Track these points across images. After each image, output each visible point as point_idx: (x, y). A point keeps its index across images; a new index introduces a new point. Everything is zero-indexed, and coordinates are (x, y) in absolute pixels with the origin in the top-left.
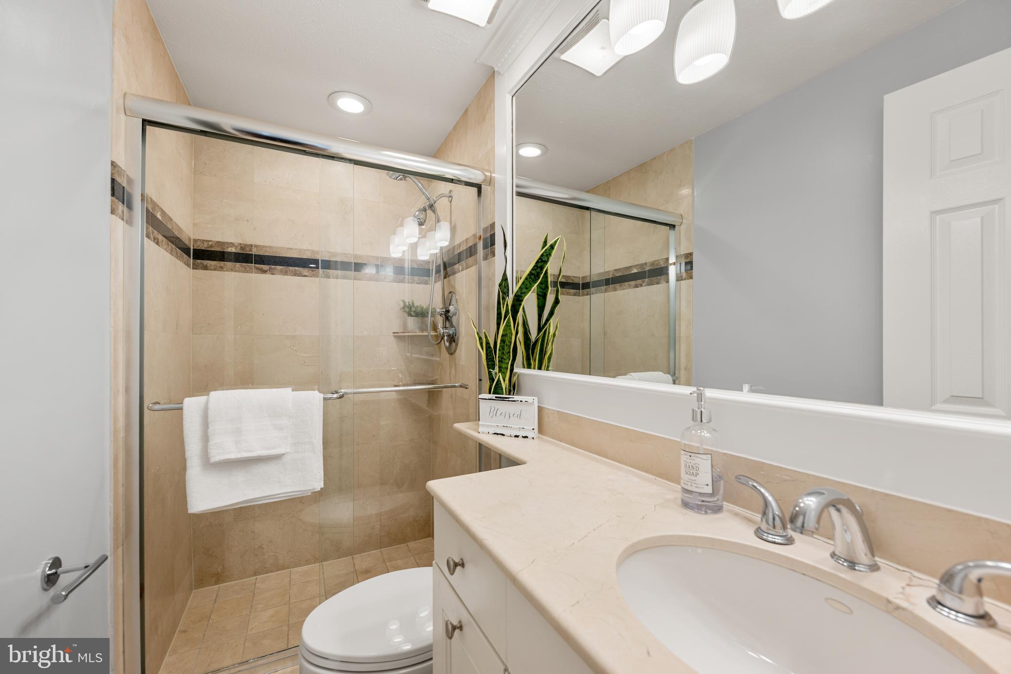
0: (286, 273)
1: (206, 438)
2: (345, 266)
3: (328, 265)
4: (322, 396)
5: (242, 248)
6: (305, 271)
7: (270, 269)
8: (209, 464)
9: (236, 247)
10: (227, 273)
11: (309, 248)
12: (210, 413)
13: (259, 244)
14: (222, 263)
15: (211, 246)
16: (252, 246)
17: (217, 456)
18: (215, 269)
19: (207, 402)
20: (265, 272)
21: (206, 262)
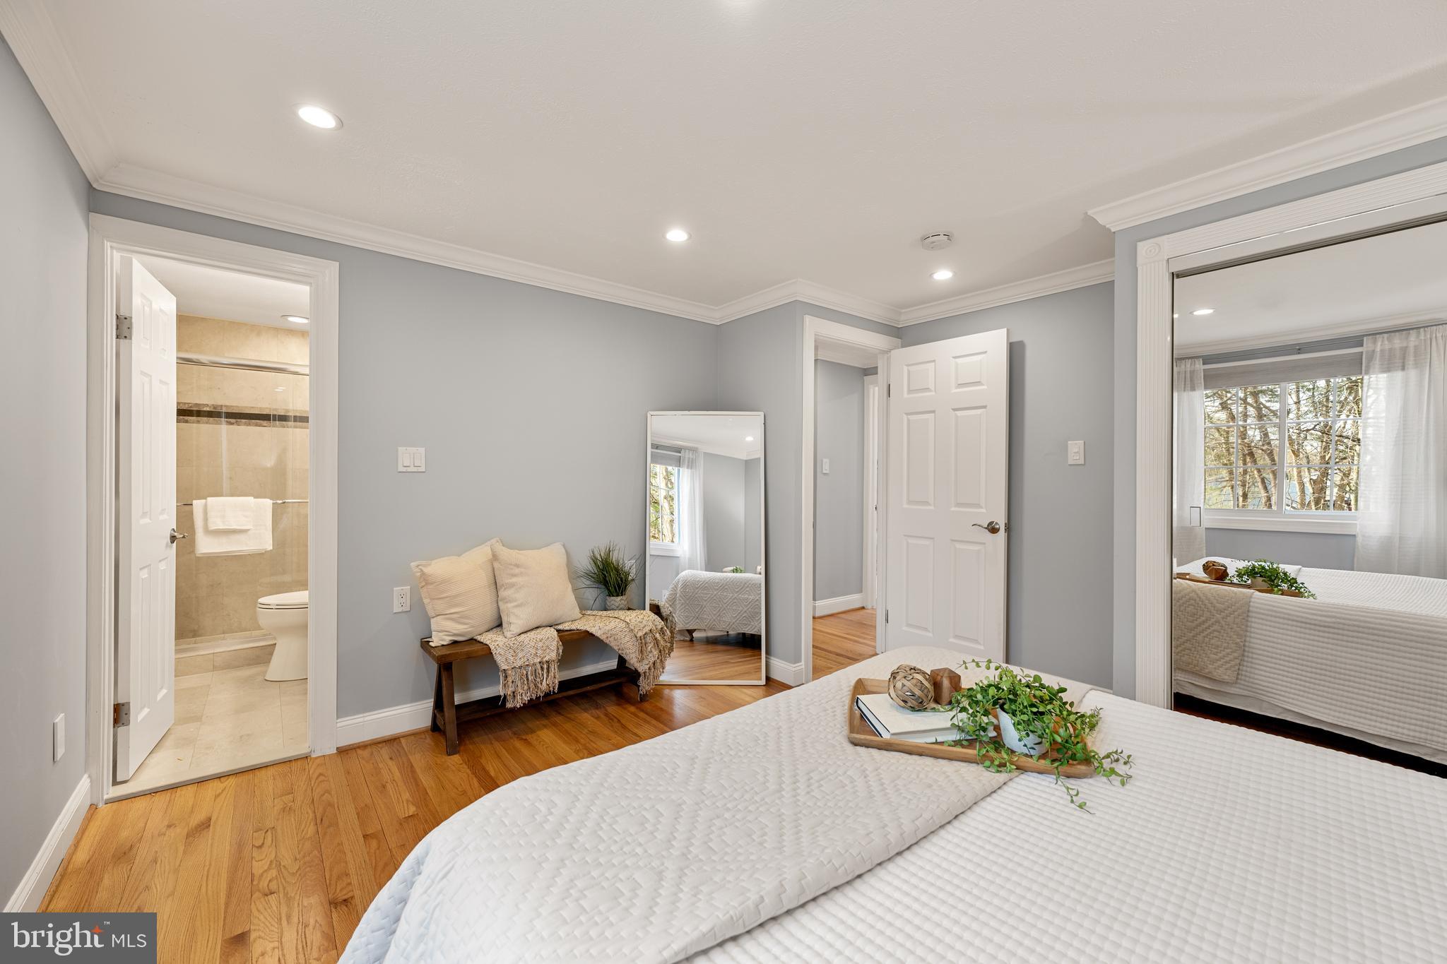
0: (249, 425)
1: (206, 519)
2: (296, 419)
3: (283, 418)
4: (272, 502)
5: (214, 408)
6: (265, 423)
7: (237, 422)
8: (208, 532)
9: (210, 407)
10: (203, 425)
11: (269, 406)
12: (209, 507)
13: (228, 404)
14: (199, 418)
15: (191, 407)
16: (222, 406)
17: (212, 527)
18: (193, 423)
19: (206, 502)
20: (232, 424)
21: (186, 418)
